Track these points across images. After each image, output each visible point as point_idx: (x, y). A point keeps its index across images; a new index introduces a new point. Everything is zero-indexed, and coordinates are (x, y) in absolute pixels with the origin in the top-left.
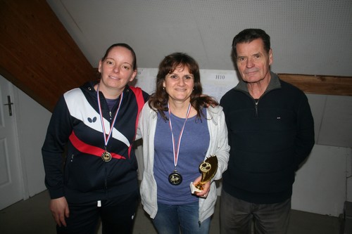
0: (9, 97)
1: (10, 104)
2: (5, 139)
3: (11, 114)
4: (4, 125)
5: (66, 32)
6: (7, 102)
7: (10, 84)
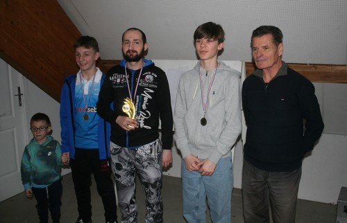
0: (19, 88)
1: (20, 95)
2: (15, 129)
3: (20, 105)
4: (14, 116)
5: (74, 26)
6: (17, 94)
7: (20, 75)
